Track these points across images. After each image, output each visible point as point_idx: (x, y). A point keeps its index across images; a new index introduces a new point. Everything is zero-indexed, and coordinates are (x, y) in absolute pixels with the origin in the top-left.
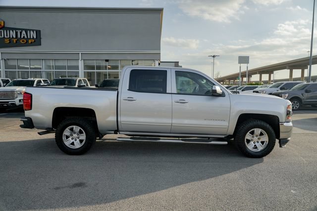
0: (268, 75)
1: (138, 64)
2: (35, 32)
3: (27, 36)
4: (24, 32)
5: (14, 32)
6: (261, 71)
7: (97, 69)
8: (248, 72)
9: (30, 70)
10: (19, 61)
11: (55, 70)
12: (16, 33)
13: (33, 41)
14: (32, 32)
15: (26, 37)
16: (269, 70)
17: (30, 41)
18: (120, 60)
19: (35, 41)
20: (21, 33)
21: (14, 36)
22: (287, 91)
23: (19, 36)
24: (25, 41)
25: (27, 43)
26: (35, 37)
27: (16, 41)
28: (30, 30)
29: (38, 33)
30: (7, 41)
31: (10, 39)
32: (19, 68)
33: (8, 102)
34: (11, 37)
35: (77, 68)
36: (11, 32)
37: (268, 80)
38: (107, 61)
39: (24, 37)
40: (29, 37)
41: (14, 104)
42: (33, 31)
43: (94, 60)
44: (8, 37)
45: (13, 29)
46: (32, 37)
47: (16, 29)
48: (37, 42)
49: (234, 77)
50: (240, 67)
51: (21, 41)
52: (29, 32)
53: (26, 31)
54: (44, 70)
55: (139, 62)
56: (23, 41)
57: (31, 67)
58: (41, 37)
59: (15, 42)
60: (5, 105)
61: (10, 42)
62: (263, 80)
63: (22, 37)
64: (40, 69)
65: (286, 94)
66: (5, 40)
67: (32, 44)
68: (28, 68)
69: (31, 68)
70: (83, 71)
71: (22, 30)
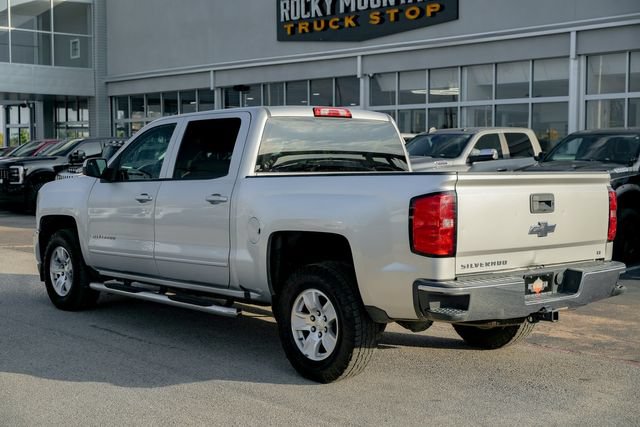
10: (403, 79)
11: (494, 102)
13: (438, 7)
17: (430, 12)
19: (442, 8)
21: (392, 2)
24: (418, 12)
25: (421, 17)
27: (396, 14)
30: (375, 19)
31: (383, 11)
34: (385, 4)
44: (379, 5)
48: (449, 10)
51: (408, 14)
54: (464, 104)
56: (412, 13)
59: (392, 18)
61: (381, 21)
64: (454, 98)
66: (372, 16)
67: (434, 20)
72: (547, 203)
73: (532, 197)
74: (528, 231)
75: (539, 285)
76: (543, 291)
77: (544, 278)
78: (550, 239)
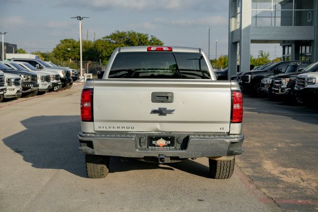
72: (165, 98)
73: (153, 94)
74: (151, 111)
75: (162, 142)
76: (166, 146)
77: (166, 138)
78: (168, 117)
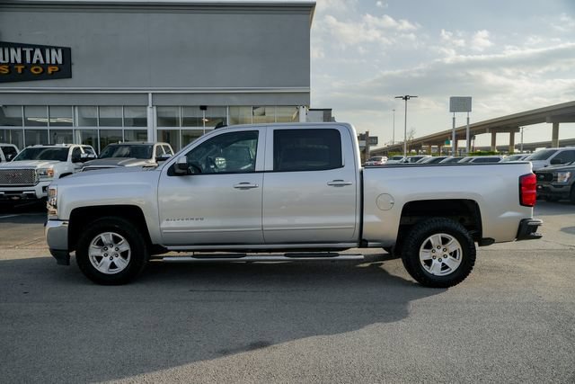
0: (509, 134)
1: (264, 114)
2: (60, 52)
3: (45, 60)
4: (38, 52)
5: (19, 50)
6: (495, 127)
7: (183, 126)
8: (471, 128)
9: (49, 128)
10: (27, 110)
11: (98, 128)
12: (23, 54)
13: (57, 69)
14: (54, 52)
15: (42, 61)
16: (511, 124)
17: (50, 71)
18: (229, 106)
19: (60, 70)
20: (32, 54)
21: (19, 61)
22: (566, 166)
23: (28, 60)
24: (41, 70)
25: (44, 73)
26: (60, 61)
27: (22, 69)
28: (50, 48)
29: (67, 53)
30: (5, 70)
31: (11, 66)
32: (29, 123)
33: (21, 192)
34: (13, 61)
35: (143, 122)
36: (13, 51)
37: (508, 144)
38: (203, 108)
39: (38, 61)
40: (48, 62)
41: (32, 196)
42: (57, 49)
43: (178, 106)
44: (7, 61)
45: (16, 46)
46: (53, 62)
47: (22, 46)
48: (64, 71)
49: (439, 140)
50: (454, 119)
51: (32, 70)
52: (47, 51)
53: (43, 49)
54: (77, 128)
55: (268, 110)
56: (36, 70)
57: (52, 121)
58: (73, 61)
59: (20, 71)
60: (16, 198)
61: (10, 72)
62: (497, 144)
63: (34, 61)
64: (70, 124)
65: (566, 172)
66: (2, 68)
67: (54, 76)
68: (45, 124)
69: (51, 124)
70: (156, 128)
71: (35, 47)
